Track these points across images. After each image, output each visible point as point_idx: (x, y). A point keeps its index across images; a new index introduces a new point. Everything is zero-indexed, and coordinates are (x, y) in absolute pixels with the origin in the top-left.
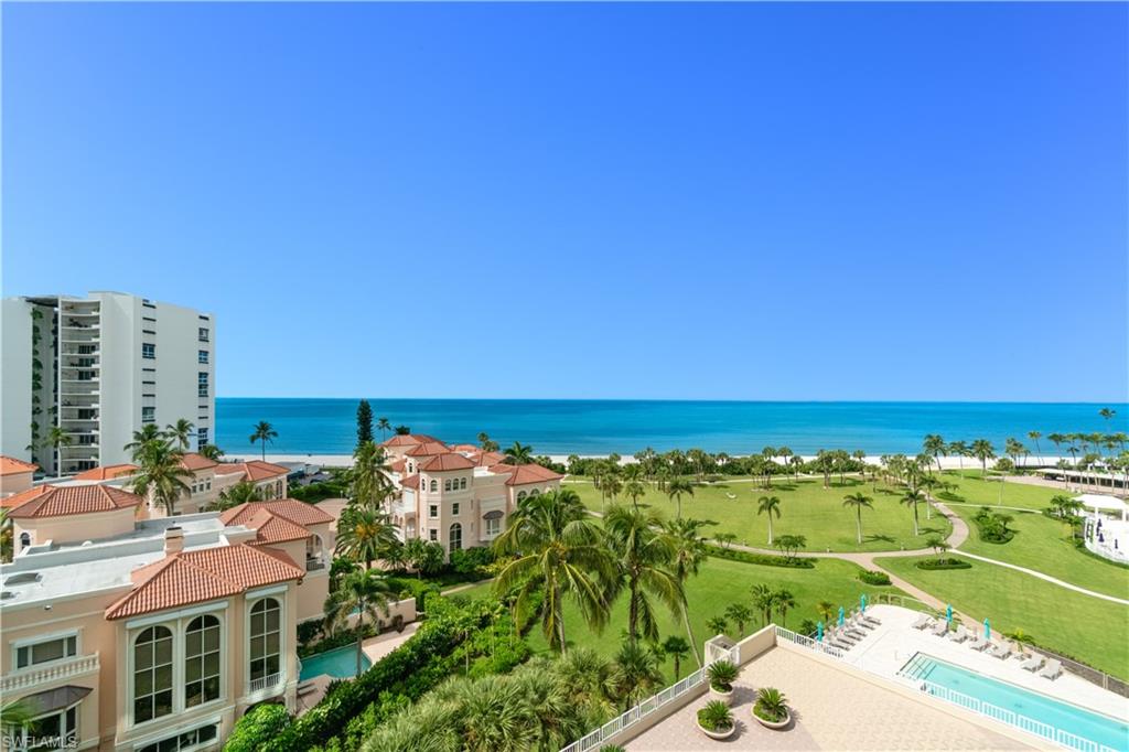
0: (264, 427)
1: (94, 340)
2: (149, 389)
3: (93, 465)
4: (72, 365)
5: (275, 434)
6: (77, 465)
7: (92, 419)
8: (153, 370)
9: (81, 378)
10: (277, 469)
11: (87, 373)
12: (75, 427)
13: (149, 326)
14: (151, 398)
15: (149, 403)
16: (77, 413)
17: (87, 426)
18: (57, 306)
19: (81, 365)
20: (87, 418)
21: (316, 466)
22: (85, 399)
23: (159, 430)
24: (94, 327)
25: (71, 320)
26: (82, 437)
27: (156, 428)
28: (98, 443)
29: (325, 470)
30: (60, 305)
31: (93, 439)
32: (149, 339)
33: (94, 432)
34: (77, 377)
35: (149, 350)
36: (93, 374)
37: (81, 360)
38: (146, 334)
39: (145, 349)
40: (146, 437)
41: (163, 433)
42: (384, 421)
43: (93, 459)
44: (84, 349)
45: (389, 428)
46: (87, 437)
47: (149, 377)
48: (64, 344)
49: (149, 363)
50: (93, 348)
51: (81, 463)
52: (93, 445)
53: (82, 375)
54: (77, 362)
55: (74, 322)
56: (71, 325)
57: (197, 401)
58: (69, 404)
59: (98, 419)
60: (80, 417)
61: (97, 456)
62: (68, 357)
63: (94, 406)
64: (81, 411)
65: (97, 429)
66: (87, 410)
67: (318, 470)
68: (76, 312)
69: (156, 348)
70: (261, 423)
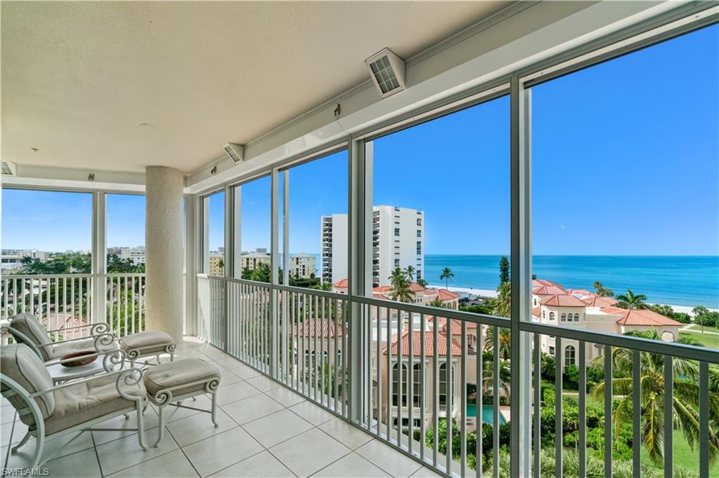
0: (447, 271)
1: (378, 228)
2: (397, 251)
3: (377, 285)
5: (452, 275)
8: (399, 241)
10: (454, 295)
13: (397, 220)
14: (398, 255)
17: (376, 267)
19: (374, 240)
20: (376, 264)
21: (475, 296)
22: (375, 255)
23: (401, 271)
24: (378, 222)
28: (379, 276)
29: (480, 298)
35: (397, 232)
36: (378, 244)
37: (374, 237)
38: (396, 224)
40: (396, 274)
44: (374, 233)
46: (376, 272)
47: (397, 244)
49: (397, 238)
50: (378, 232)
51: (374, 284)
53: (374, 245)
57: (416, 256)
59: (380, 265)
61: (379, 282)
63: (378, 258)
65: (379, 269)
66: (376, 260)
69: (400, 231)
70: (446, 269)
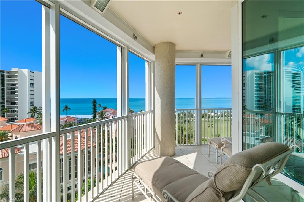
1: (16, 82)
2: (32, 96)
3: (15, 119)
4: (9, 89)
6: (10, 119)
7: (15, 105)
8: (33, 91)
9: (11, 93)
10: (74, 119)
11: (13, 92)
12: (10, 108)
13: (32, 78)
14: (33, 99)
15: (32, 100)
16: (10, 103)
17: (14, 107)
18: (4, 72)
19: (11, 89)
20: (13, 105)
21: (80, 118)
22: (13, 100)
23: (37, 108)
24: (16, 78)
25: (8, 76)
26: (12, 111)
27: (36, 107)
28: (17, 112)
29: (83, 119)
30: (5, 72)
31: (15, 111)
32: (32, 82)
33: (16, 109)
34: (10, 93)
35: (32, 85)
36: (15, 92)
37: (11, 88)
38: (31, 80)
39: (31, 85)
40: (34, 110)
41: (39, 109)
42: (100, 105)
43: (16, 117)
44: (12, 85)
45: (101, 107)
46: (13, 110)
47: (32, 93)
48: (6, 83)
49: (32, 89)
50: (15, 84)
51: (11, 118)
52: (16, 113)
53: (12, 92)
54: (10, 88)
55: (9, 77)
56: (8, 78)
58: (8, 101)
59: (17, 105)
60: (11, 105)
61: (17, 116)
62: (8, 87)
63: (16, 101)
64: (11, 103)
65: (17, 108)
66: (13, 103)
67: (80, 119)
68: (10, 74)
69: (34, 85)
70: (66, 106)
